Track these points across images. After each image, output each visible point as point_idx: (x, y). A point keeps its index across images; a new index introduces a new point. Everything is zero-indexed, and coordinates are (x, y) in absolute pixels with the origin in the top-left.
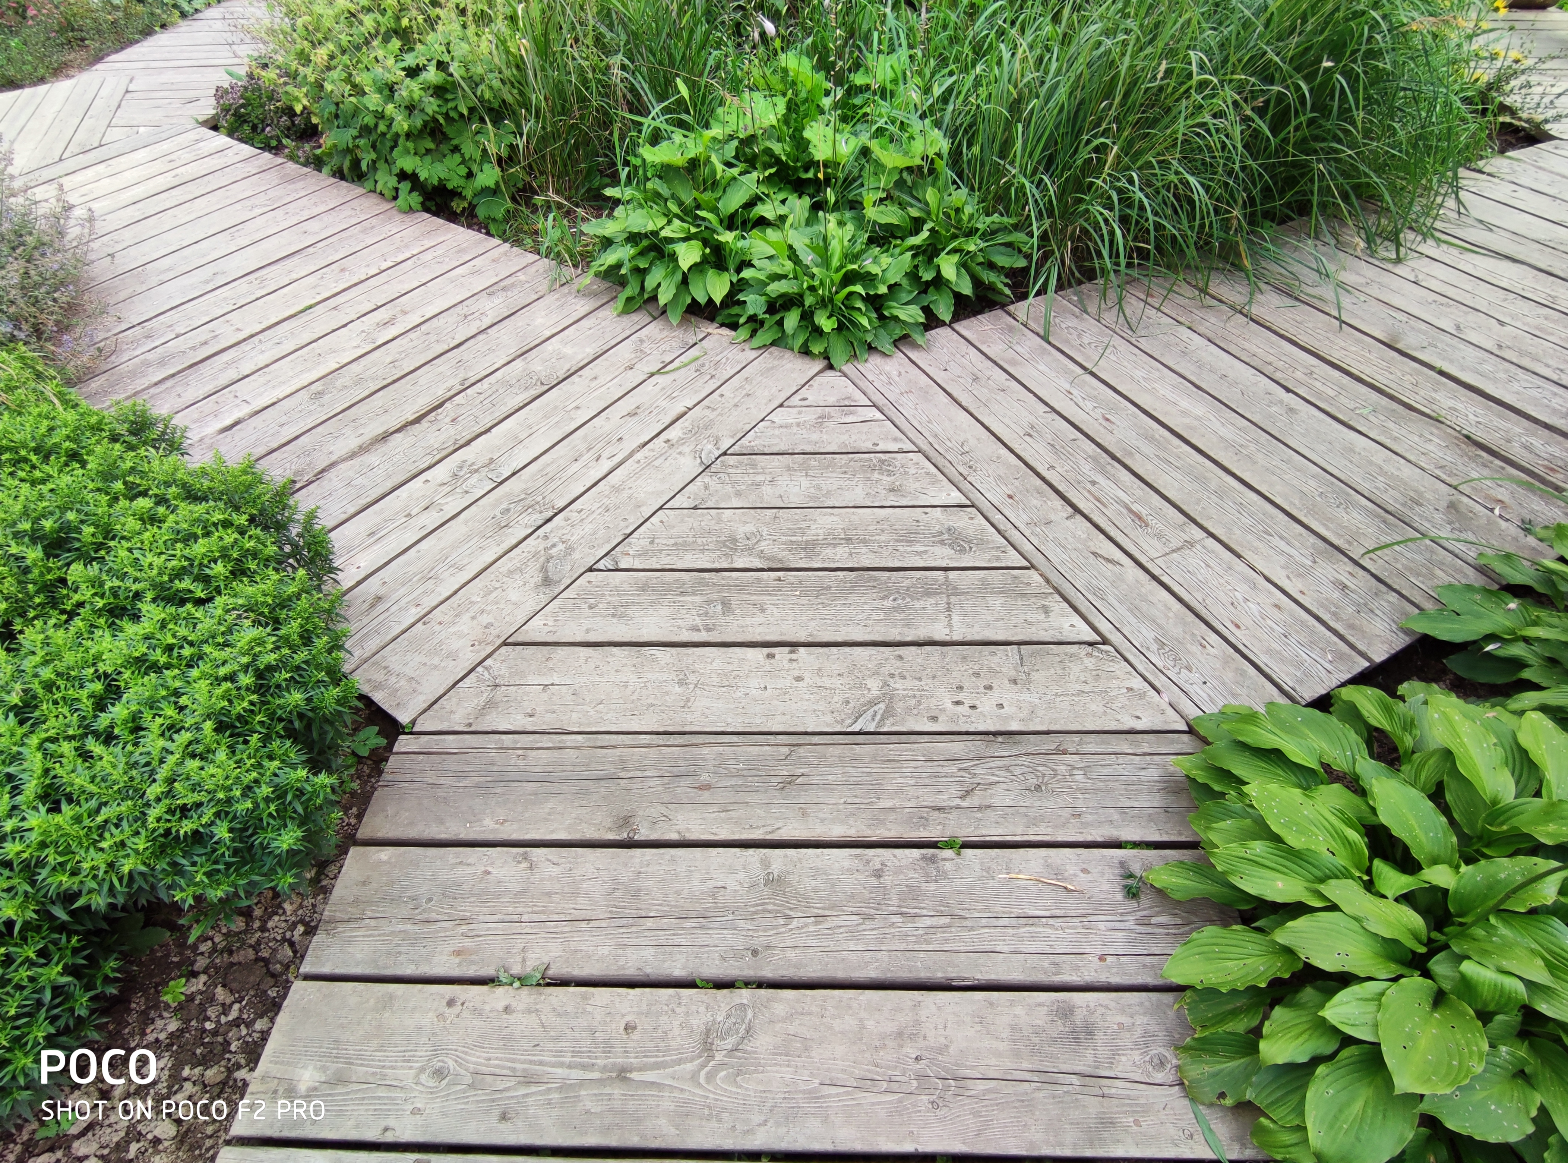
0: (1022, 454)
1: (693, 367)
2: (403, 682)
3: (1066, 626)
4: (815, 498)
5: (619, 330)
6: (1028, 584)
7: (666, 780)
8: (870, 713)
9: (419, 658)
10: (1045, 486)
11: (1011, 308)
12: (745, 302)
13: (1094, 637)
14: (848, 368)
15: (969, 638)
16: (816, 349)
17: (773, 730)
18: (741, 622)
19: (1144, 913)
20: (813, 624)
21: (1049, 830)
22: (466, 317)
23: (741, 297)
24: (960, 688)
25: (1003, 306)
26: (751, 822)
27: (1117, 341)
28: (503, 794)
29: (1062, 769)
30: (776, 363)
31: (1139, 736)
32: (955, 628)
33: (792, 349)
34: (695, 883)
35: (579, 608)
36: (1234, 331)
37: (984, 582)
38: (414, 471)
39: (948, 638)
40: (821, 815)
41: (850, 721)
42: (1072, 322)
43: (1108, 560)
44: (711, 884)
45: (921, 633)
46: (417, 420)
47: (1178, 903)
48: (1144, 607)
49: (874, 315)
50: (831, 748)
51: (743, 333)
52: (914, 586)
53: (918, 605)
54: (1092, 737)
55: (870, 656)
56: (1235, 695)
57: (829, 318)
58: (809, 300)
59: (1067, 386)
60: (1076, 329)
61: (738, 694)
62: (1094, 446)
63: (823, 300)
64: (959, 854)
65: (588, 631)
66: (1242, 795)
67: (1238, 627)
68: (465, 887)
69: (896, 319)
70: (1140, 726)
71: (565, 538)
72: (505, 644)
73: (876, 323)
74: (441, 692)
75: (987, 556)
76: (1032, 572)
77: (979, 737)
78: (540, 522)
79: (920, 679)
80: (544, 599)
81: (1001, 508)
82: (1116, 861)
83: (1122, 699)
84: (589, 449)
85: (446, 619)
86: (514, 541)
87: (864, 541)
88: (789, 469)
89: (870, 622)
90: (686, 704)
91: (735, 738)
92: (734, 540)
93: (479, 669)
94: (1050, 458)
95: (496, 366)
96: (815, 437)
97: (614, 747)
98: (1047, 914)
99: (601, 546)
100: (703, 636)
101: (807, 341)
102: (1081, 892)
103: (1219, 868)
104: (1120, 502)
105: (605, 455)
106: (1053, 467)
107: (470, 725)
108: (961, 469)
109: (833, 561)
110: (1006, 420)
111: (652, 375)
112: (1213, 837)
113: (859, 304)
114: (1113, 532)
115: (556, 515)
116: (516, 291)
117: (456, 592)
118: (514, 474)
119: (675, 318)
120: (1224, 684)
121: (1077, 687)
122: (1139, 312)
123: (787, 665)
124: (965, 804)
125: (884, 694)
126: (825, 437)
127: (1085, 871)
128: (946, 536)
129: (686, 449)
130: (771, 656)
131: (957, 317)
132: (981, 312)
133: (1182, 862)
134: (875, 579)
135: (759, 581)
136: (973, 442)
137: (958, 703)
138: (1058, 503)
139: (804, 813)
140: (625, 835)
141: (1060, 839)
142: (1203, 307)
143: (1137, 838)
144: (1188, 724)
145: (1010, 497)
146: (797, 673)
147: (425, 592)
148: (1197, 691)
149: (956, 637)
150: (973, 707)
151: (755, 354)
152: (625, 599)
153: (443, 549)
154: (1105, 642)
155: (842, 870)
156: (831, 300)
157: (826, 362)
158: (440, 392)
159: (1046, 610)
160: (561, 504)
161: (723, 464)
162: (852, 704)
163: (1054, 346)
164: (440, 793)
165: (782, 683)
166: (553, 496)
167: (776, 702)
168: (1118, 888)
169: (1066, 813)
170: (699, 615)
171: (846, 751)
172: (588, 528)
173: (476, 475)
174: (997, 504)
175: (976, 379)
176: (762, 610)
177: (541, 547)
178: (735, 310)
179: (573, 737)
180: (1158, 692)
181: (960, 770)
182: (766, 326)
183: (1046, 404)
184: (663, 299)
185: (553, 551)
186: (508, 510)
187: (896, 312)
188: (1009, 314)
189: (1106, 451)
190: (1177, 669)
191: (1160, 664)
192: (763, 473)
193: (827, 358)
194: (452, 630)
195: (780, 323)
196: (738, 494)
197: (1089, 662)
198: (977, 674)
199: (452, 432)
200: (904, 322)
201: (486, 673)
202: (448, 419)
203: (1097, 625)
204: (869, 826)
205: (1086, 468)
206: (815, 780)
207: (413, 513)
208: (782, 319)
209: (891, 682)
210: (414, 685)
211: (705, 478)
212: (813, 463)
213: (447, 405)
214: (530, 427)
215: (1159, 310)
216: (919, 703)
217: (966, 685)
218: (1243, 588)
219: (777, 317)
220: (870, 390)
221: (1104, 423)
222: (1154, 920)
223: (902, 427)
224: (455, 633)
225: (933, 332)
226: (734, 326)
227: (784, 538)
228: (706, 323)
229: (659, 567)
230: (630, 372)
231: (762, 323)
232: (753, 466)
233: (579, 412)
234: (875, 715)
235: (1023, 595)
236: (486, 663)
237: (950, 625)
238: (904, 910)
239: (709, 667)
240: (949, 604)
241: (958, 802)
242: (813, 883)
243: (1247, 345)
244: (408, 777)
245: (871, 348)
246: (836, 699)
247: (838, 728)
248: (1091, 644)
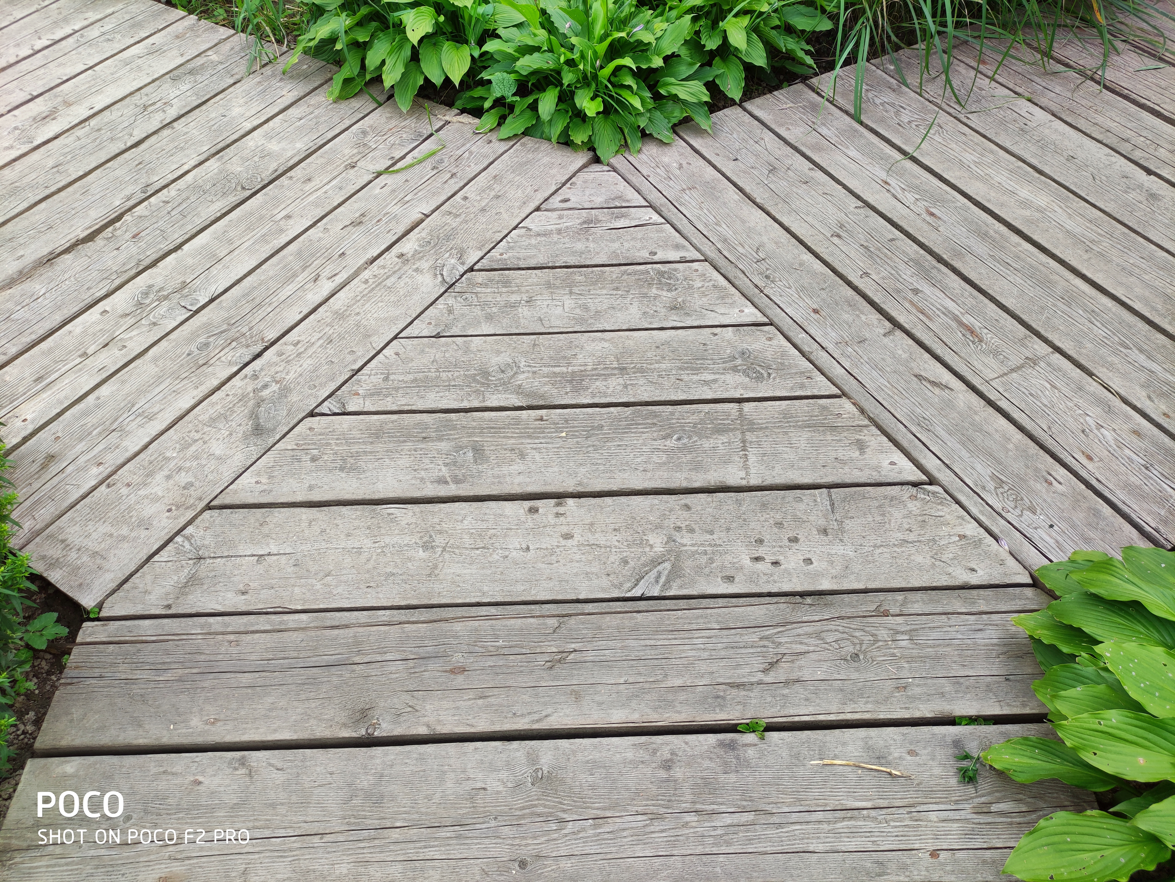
0: (829, 259)
1: (428, 164)
2: (85, 558)
3: (885, 463)
4: (581, 320)
5: (336, 119)
6: (839, 415)
7: (411, 663)
8: (653, 574)
9: (104, 528)
10: (858, 298)
11: (814, 81)
12: (489, 82)
13: (918, 476)
14: (618, 161)
15: (769, 482)
16: (579, 137)
17: (538, 598)
18: (496, 471)
19: (983, 799)
20: (582, 470)
21: (870, 707)
22: (145, 108)
23: (485, 75)
24: (760, 541)
25: (804, 79)
26: (515, 709)
27: (943, 117)
28: (213, 688)
29: (883, 634)
30: (530, 156)
31: (975, 592)
32: (753, 471)
33: (549, 140)
34: (449, 784)
35: (299, 461)
36: (1084, 102)
37: (786, 415)
38: (89, 300)
39: (744, 483)
40: (597, 698)
41: (629, 585)
42: (888, 97)
43: (934, 383)
44: (468, 786)
45: (712, 478)
46: (90, 238)
47: (1023, 787)
48: (979, 438)
49: (648, 94)
50: (608, 618)
51: (489, 120)
52: (702, 422)
53: (707, 444)
54: (919, 595)
55: (652, 506)
56: (1087, 540)
57: (592, 99)
58: (568, 78)
59: (883, 175)
60: (892, 105)
61: (496, 557)
62: (916, 247)
63: (585, 77)
64: (762, 738)
65: (311, 488)
66: (1095, 656)
67: (1090, 458)
68: (170, 801)
69: (675, 98)
70: (974, 580)
71: (278, 377)
72: (209, 507)
73: (651, 104)
74: (133, 568)
75: (790, 383)
76: (844, 400)
77: (783, 599)
78: (247, 359)
79: (711, 533)
80: (254, 451)
81: (805, 325)
82: (949, 740)
83: (952, 548)
84: (304, 268)
85: (136, 479)
86: (216, 383)
87: (642, 371)
88: (549, 285)
89: (650, 467)
90: (432, 573)
91: (493, 610)
92: (485, 373)
93: (179, 539)
94: (863, 263)
95: (186, 168)
96: (580, 246)
97: (347, 626)
98: (869, 804)
99: (323, 385)
100: (452, 490)
101: (567, 129)
102: (908, 778)
103: (1069, 743)
104: (947, 313)
105: (326, 273)
106: (866, 274)
107: (169, 607)
108: (757, 281)
109: (605, 395)
110: (809, 219)
111: (379, 174)
112: (1061, 707)
113: (629, 81)
114: (940, 350)
115: (266, 348)
116: (207, 75)
117: (146, 447)
118: (212, 300)
119: (404, 103)
120: (1073, 526)
121: (900, 536)
122: (969, 82)
123: (552, 519)
124: (768, 679)
125: (669, 552)
126: (592, 245)
127: (912, 753)
128: (739, 362)
129: (425, 265)
130: (533, 510)
131: (748, 95)
132: (778, 87)
133: (1026, 739)
134: (655, 415)
135: (518, 421)
136: (770, 246)
137: (757, 559)
138: (875, 316)
139: (577, 696)
140: (363, 732)
141: (882, 716)
142: (1046, 73)
143: (972, 711)
144: (1032, 576)
145: (816, 311)
146: (565, 529)
147: (107, 449)
148: (1042, 536)
149: (754, 481)
150: (776, 563)
151: (504, 146)
152: (355, 448)
153: (128, 395)
154: (932, 481)
155: (625, 762)
156: (595, 77)
157: (590, 154)
158: (117, 202)
159: (861, 446)
160: (272, 335)
161: (470, 282)
162: (632, 564)
163: (867, 127)
164: (136, 689)
165: (547, 542)
166: (262, 326)
167: (540, 565)
168: (952, 771)
169: (890, 685)
170: (446, 465)
171: (627, 621)
172: (307, 363)
173: (165, 303)
174: (799, 320)
175: (773, 170)
176: (522, 456)
177: (250, 389)
178: (478, 92)
179: (297, 616)
180: (996, 539)
181: (761, 639)
182: (517, 111)
183: (858, 197)
184: (388, 80)
185: (265, 393)
186: (207, 345)
187: (674, 90)
188: (813, 90)
189: (931, 252)
190: (1018, 512)
191: (998, 506)
192: (519, 292)
193: (593, 149)
194: (142, 492)
195: (534, 107)
196: (489, 318)
197: (913, 506)
198: (779, 525)
199: (134, 250)
200: (684, 102)
201: (187, 545)
202: (128, 235)
203: (923, 462)
204: (655, 709)
205: (908, 274)
206: (589, 656)
207: (90, 351)
208: (536, 101)
209: (677, 536)
210: (99, 561)
211: (449, 300)
212: (578, 278)
213: (127, 217)
214: (230, 242)
215: (992, 79)
216: (711, 560)
217: (767, 538)
218: (1095, 412)
219: (530, 100)
220: (645, 187)
221: (928, 218)
222: (994, 808)
223: (685, 231)
224: (146, 497)
225: (720, 113)
226: (477, 112)
227: (545, 370)
228: (443, 108)
229: (395, 408)
230: (352, 171)
231: (511, 107)
232: (506, 283)
233: (291, 222)
234: (659, 576)
235: (834, 428)
236: (186, 532)
237: (746, 467)
238: (699, 807)
239: (459, 526)
240: (744, 441)
241: (760, 676)
242: (590, 779)
243: (1100, 119)
244: (97, 672)
245: (645, 135)
246: (612, 559)
247: (616, 594)
248: (915, 485)
